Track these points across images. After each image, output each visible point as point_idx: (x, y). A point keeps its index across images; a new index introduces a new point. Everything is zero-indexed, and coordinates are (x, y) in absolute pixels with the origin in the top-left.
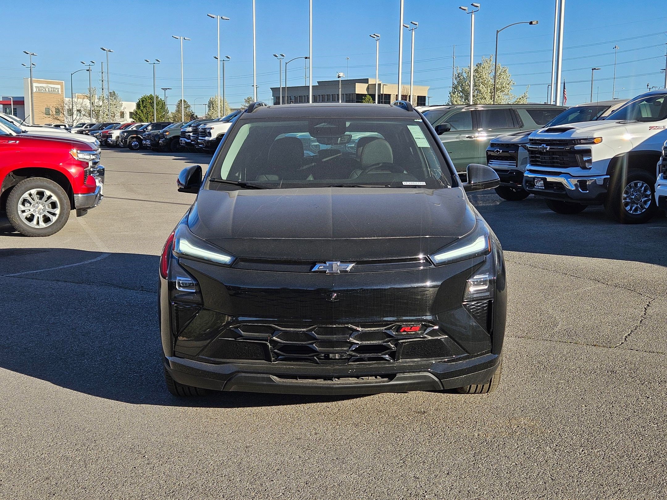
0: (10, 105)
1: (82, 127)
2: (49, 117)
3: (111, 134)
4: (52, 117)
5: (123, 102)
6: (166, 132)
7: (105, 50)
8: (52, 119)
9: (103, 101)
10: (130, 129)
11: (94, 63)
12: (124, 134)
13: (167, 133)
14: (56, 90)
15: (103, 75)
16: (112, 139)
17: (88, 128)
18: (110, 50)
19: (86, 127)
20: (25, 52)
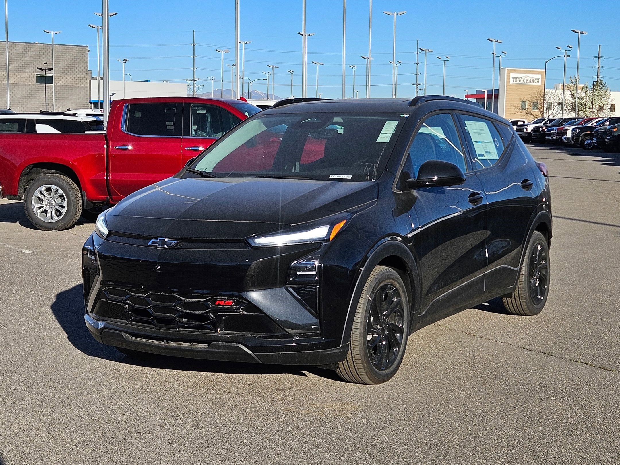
0: (484, 99)
1: (541, 123)
2: (522, 112)
3: (566, 131)
4: (524, 112)
5: (611, 92)
6: (614, 128)
7: (576, 32)
8: (524, 114)
9: (586, 92)
10: (590, 125)
11: (570, 47)
12: (576, 131)
13: (615, 130)
14: (536, 81)
15: (599, 61)
16: (567, 137)
17: (547, 124)
18: (583, 32)
19: (545, 123)
20: (489, 39)
